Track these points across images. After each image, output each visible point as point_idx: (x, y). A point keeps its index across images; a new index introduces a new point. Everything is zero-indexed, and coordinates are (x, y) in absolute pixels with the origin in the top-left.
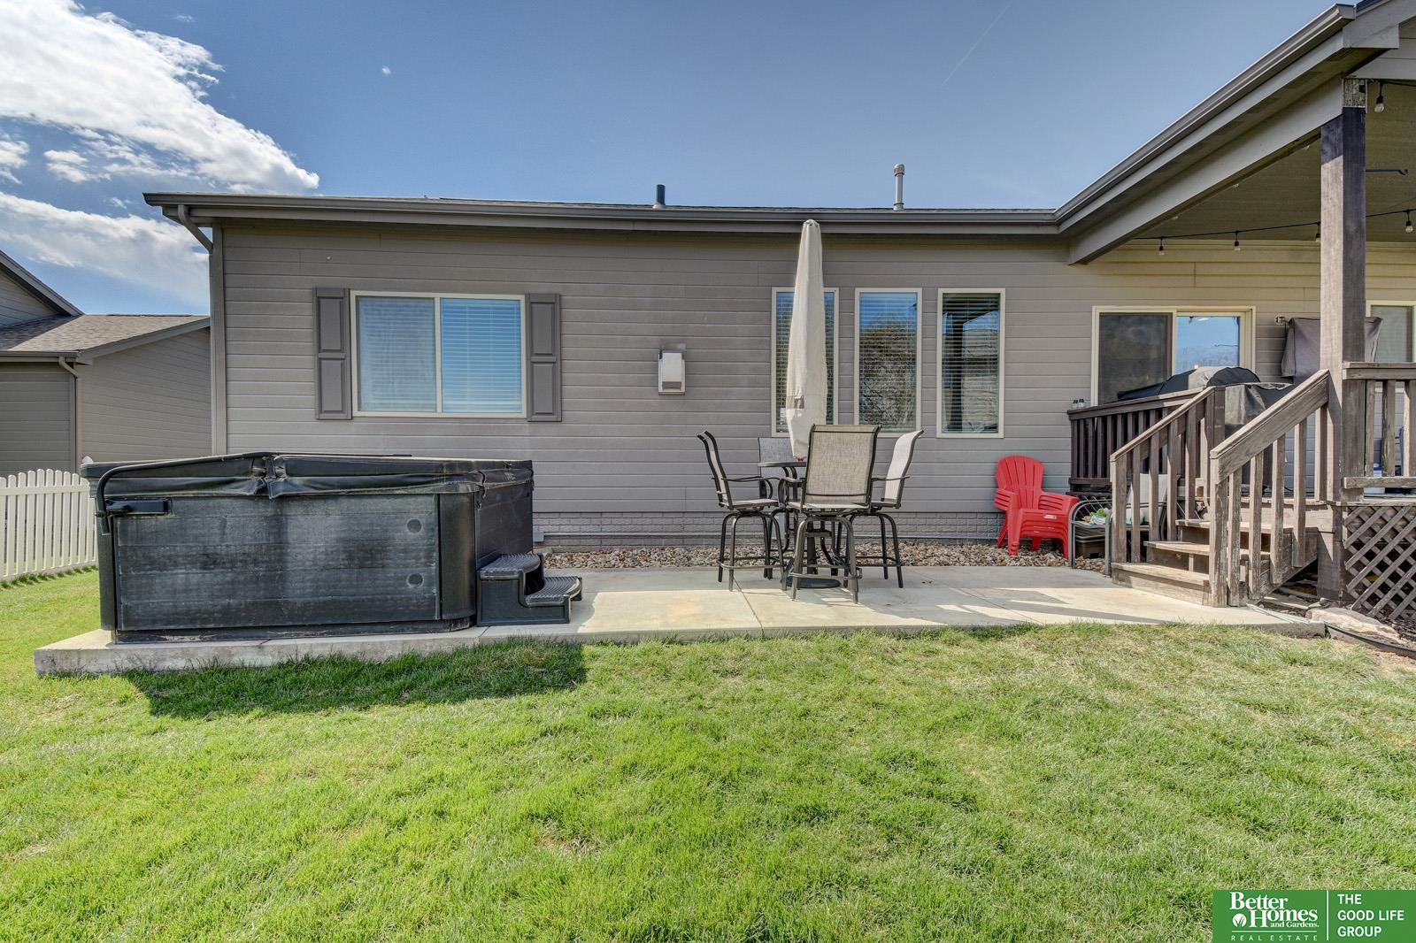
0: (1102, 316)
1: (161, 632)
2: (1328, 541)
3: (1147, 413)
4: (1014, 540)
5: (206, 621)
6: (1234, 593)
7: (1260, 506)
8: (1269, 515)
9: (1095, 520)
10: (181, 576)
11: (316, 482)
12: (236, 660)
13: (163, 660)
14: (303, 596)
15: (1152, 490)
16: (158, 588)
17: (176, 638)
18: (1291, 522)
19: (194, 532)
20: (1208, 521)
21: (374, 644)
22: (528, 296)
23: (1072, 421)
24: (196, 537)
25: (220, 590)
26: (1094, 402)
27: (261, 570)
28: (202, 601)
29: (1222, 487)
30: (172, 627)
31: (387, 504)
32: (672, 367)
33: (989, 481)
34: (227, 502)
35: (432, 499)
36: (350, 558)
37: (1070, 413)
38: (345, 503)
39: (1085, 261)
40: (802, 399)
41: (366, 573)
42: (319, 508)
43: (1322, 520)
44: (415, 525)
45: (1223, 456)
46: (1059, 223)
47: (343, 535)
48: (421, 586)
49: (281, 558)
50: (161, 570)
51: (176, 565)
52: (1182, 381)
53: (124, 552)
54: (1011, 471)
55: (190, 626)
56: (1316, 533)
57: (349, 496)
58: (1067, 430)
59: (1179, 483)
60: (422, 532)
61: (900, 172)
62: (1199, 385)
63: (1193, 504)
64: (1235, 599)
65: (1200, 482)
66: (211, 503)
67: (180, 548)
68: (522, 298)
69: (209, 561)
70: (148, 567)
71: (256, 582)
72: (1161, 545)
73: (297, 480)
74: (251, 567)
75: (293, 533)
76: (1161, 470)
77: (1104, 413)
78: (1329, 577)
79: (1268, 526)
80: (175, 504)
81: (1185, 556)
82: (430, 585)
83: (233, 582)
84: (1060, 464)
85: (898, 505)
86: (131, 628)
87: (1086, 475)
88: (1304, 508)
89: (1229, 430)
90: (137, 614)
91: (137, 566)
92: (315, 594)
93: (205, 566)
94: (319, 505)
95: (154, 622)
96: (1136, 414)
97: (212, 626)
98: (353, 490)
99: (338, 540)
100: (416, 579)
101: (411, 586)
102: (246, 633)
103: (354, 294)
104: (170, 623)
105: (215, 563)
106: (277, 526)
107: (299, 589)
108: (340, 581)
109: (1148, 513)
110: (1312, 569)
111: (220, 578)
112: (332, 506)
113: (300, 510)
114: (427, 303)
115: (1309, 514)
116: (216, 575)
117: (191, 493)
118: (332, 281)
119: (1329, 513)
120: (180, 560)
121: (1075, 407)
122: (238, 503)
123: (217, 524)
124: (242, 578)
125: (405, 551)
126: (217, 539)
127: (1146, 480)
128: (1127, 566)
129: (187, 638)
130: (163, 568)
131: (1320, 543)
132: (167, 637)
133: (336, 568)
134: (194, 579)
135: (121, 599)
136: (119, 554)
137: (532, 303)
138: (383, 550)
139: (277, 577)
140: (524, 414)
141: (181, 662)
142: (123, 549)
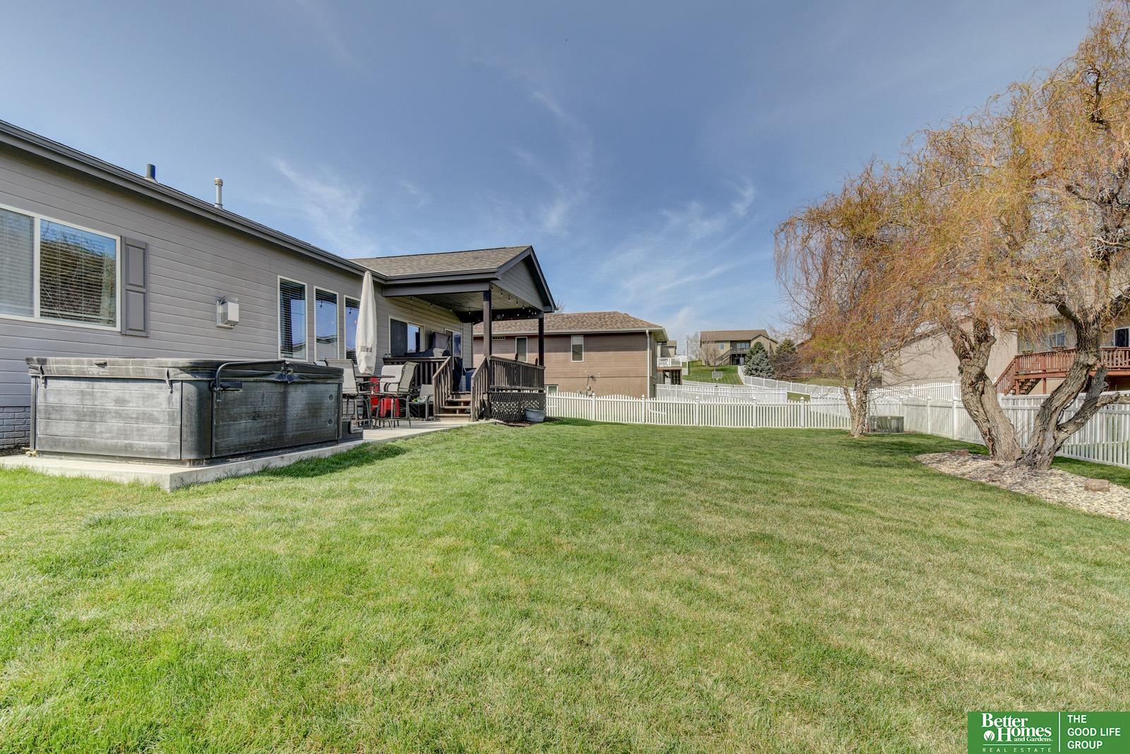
0: (391, 320)
1: (227, 457)
2: (486, 402)
10: (244, 424)
11: (302, 375)
13: (241, 470)
14: (293, 431)
16: (232, 431)
17: (234, 460)
18: (481, 398)
19: (252, 400)
21: (322, 451)
22: (123, 238)
24: (251, 403)
25: (260, 431)
26: (390, 356)
27: (277, 419)
28: (250, 438)
29: (473, 388)
30: (238, 453)
31: (323, 387)
32: (233, 312)
34: (266, 384)
35: (337, 385)
36: (309, 413)
38: (309, 386)
41: (314, 420)
42: (300, 389)
44: (330, 397)
45: (474, 379)
46: (386, 281)
47: (308, 402)
48: (332, 425)
49: (285, 413)
50: (234, 421)
51: (241, 418)
53: (217, 411)
55: (246, 451)
56: (484, 400)
57: (312, 383)
59: (445, 387)
60: (333, 400)
61: (220, 184)
65: (448, 387)
66: (259, 384)
67: (244, 409)
68: (118, 239)
69: (256, 416)
70: (228, 420)
71: (275, 426)
73: (295, 374)
74: (273, 418)
75: (290, 401)
76: (442, 384)
78: (487, 412)
79: (479, 399)
80: (243, 384)
81: (455, 410)
82: (335, 423)
83: (266, 426)
86: (219, 455)
88: (483, 394)
90: (222, 447)
91: (223, 420)
92: (296, 431)
93: (254, 419)
94: (300, 387)
95: (229, 451)
97: (256, 450)
98: (313, 380)
99: (306, 404)
100: (329, 421)
101: (329, 425)
102: (266, 453)
104: (237, 451)
105: (258, 416)
106: (284, 397)
107: (291, 430)
108: (305, 423)
109: (440, 397)
110: (484, 411)
111: (259, 425)
112: (305, 387)
113: (294, 389)
114: (27, 220)
116: (258, 423)
117: (252, 379)
119: (486, 395)
120: (243, 415)
121: (386, 357)
122: (269, 385)
123: (261, 395)
124: (269, 424)
125: (327, 409)
126: (260, 404)
127: (440, 387)
128: (438, 415)
129: (239, 459)
132: (230, 460)
133: (305, 418)
134: (249, 425)
135: (214, 439)
136: (215, 412)
137: (127, 245)
138: (321, 408)
139: (283, 423)
140: (118, 328)
141: (249, 470)
142: (217, 410)
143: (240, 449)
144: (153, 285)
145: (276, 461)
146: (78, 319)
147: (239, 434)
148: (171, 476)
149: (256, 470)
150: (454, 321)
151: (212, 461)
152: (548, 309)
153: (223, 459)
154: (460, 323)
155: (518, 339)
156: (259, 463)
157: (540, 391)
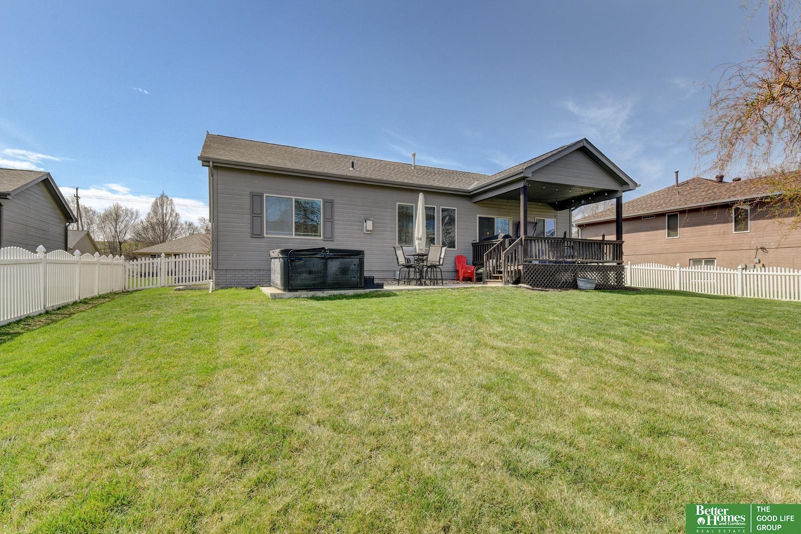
0: (480, 218)
2: (522, 271)
3: (490, 244)
4: (461, 278)
5: (309, 287)
6: (507, 282)
7: (514, 265)
8: (512, 267)
9: (481, 271)
10: (304, 276)
11: (335, 255)
12: (318, 295)
13: (302, 295)
15: (492, 263)
16: (298, 279)
18: (516, 268)
19: (307, 265)
20: (502, 270)
22: (323, 200)
23: (473, 246)
24: (308, 267)
25: (313, 279)
26: (478, 241)
27: (322, 274)
28: (307, 282)
29: (505, 260)
31: (349, 260)
32: (369, 225)
33: (453, 262)
34: (315, 259)
35: (358, 259)
36: (341, 272)
37: (472, 244)
38: (340, 260)
39: (475, 203)
40: (421, 238)
41: (344, 276)
42: (334, 261)
43: (521, 267)
44: (355, 265)
45: (505, 254)
46: (470, 193)
48: (356, 279)
49: (326, 272)
51: (303, 273)
52: (496, 237)
54: (459, 259)
55: (305, 288)
56: (520, 270)
58: (471, 248)
59: (497, 261)
60: (356, 266)
62: (500, 239)
63: (500, 266)
64: (507, 284)
65: (501, 261)
66: (312, 259)
67: (304, 269)
68: (322, 200)
69: (310, 272)
70: (297, 274)
71: (321, 278)
72: (494, 275)
73: (331, 254)
74: (319, 274)
75: (329, 266)
76: (494, 259)
77: (481, 244)
78: (522, 279)
79: (512, 269)
80: (303, 259)
81: (498, 277)
82: (358, 279)
83: (315, 278)
84: (470, 258)
85: (442, 265)
86: (293, 288)
87: (476, 261)
88: (518, 265)
89: (506, 249)
90: (294, 285)
91: (294, 273)
92: (333, 280)
93: (309, 274)
94: (335, 260)
95: (297, 287)
96: (488, 245)
97: (311, 288)
98: (342, 257)
99: (339, 268)
100: (355, 277)
101: (354, 279)
103: (265, 195)
105: (312, 273)
106: (326, 264)
107: (330, 280)
108: (338, 278)
109: (491, 268)
110: (519, 278)
111: (312, 277)
112: (337, 260)
113: (330, 261)
114: (290, 200)
115: (519, 266)
117: (307, 256)
118: (257, 190)
119: (522, 266)
121: (474, 242)
122: (318, 259)
123: (313, 264)
124: (317, 277)
125: (353, 271)
126: (312, 267)
127: (491, 261)
128: (487, 280)
130: (300, 274)
131: (521, 272)
133: (337, 275)
134: (307, 277)
135: (290, 282)
136: (290, 270)
137: (325, 202)
138: (348, 271)
139: (325, 276)
140: (322, 238)
141: (305, 296)
142: (291, 269)
143: (302, 287)
144: (336, 218)
145: (319, 294)
146: (308, 235)
147: (302, 280)
148: (271, 294)
149: (309, 296)
150: (548, 211)
151: (290, 290)
152: (625, 188)
153: (296, 290)
154: (554, 211)
155: (668, 215)
156: (311, 293)
157: (618, 264)
